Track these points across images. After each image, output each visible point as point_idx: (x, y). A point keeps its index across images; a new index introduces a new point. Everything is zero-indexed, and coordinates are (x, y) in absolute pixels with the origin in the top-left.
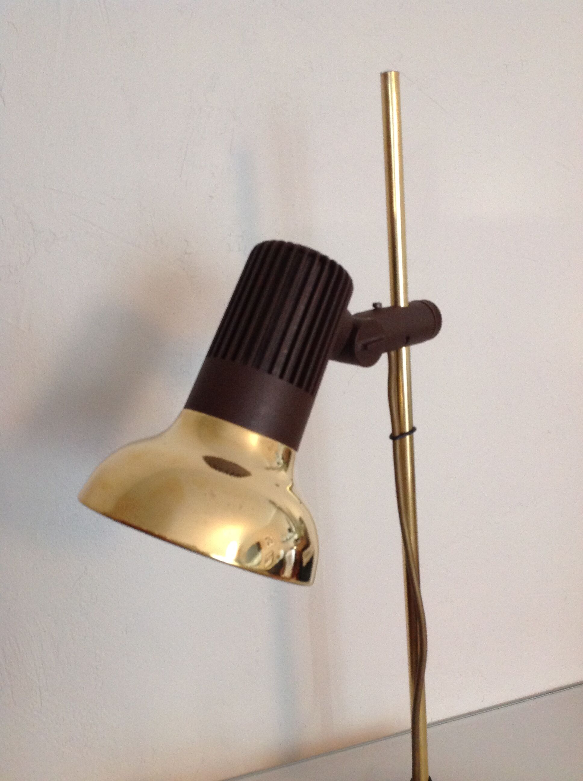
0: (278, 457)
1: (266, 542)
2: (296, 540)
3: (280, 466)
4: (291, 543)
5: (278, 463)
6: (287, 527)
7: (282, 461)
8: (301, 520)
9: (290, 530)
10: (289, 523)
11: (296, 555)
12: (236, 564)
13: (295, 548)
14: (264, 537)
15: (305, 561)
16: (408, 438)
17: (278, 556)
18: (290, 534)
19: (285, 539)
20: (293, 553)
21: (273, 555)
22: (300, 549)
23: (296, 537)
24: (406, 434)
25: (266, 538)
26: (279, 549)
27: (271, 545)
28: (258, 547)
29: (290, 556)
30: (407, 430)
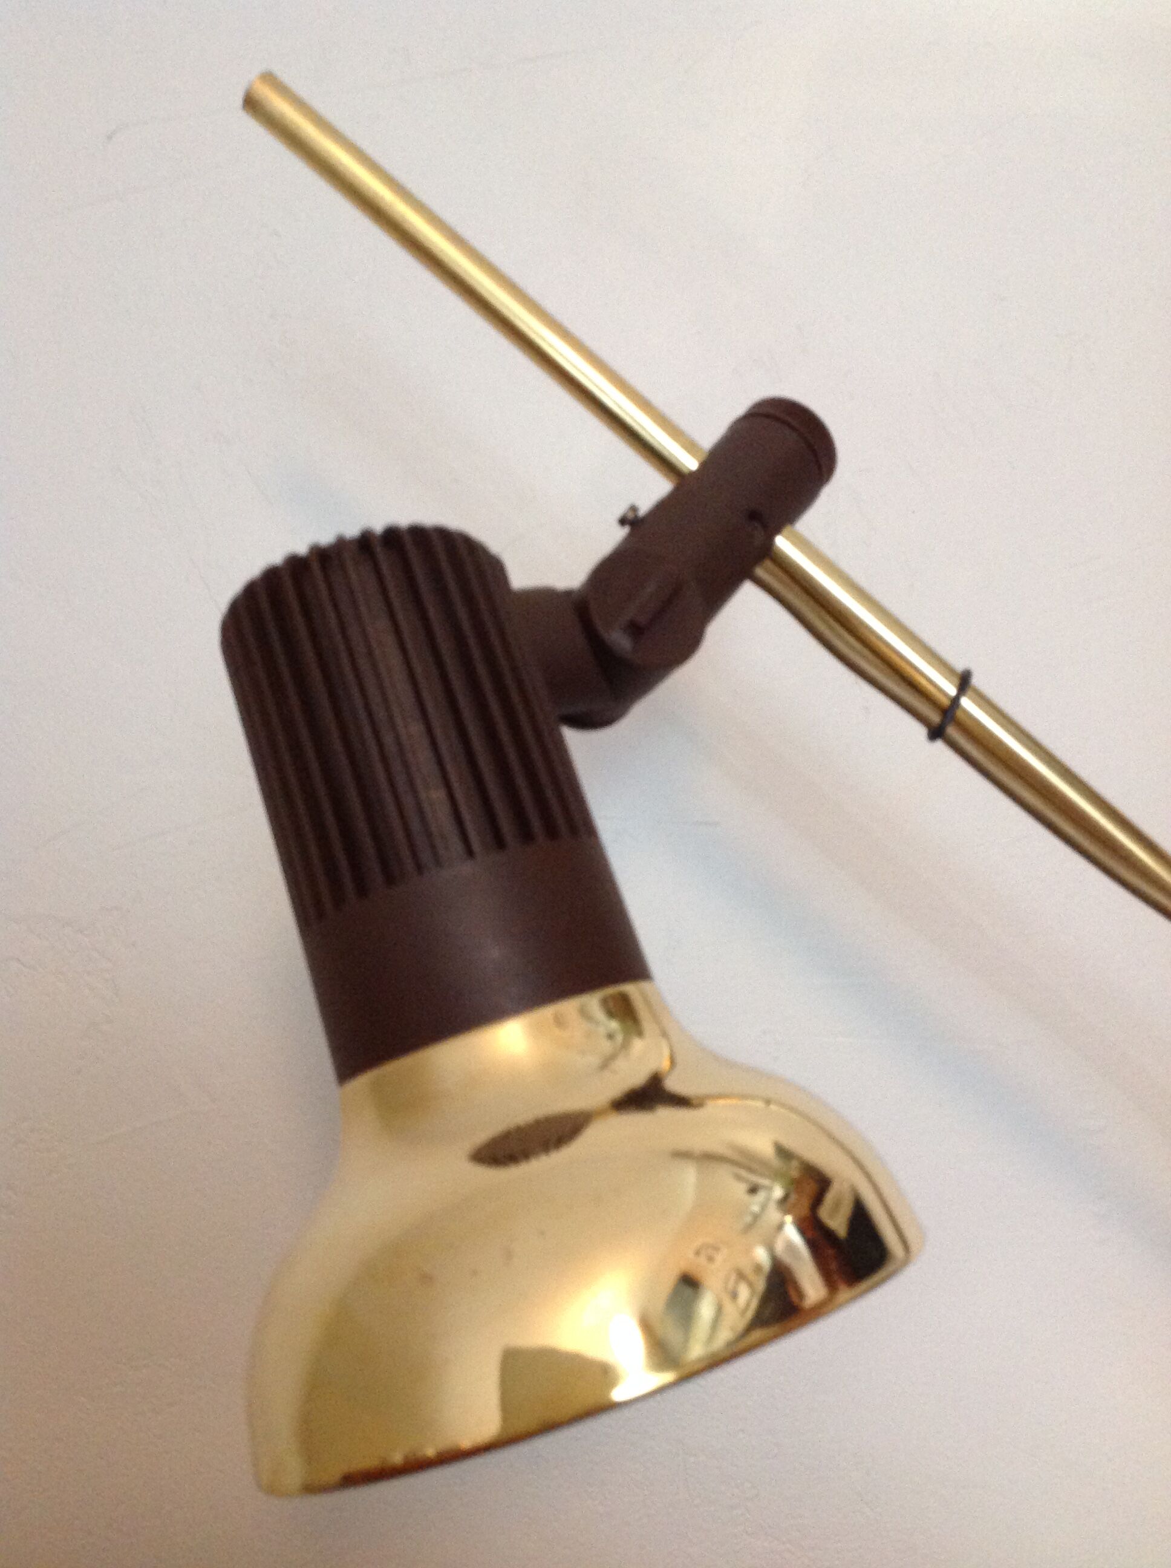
0: (597, 1023)
1: (702, 1260)
2: (783, 1202)
3: (619, 1038)
4: (773, 1215)
5: (610, 1036)
6: (741, 1188)
7: (614, 1025)
8: (783, 1153)
9: (753, 1190)
10: (738, 1178)
11: (802, 1230)
12: (667, 1377)
13: (789, 1219)
14: (691, 1255)
15: (838, 1222)
16: (966, 702)
17: (758, 1268)
18: (761, 1196)
19: (748, 1219)
20: (792, 1234)
21: (741, 1276)
22: (805, 1211)
23: (778, 1192)
24: (955, 701)
25: (698, 1253)
26: (748, 1251)
27: (719, 1258)
28: (689, 1283)
29: (790, 1247)
30: (952, 691)
